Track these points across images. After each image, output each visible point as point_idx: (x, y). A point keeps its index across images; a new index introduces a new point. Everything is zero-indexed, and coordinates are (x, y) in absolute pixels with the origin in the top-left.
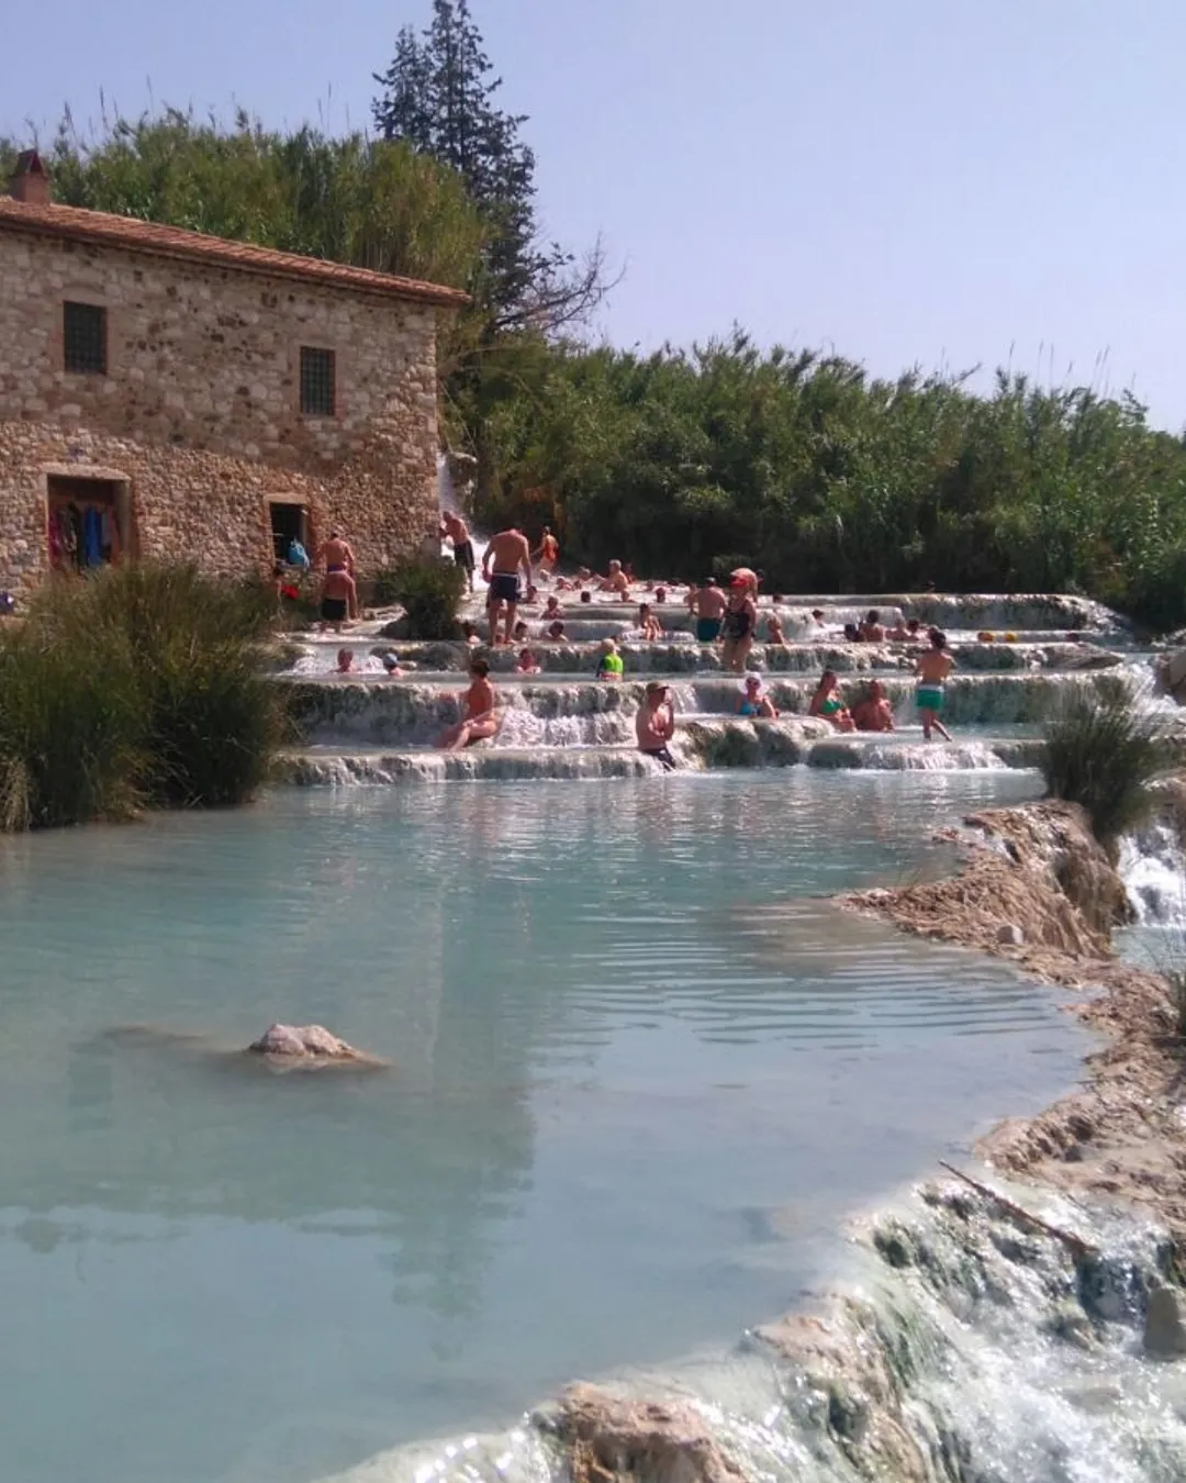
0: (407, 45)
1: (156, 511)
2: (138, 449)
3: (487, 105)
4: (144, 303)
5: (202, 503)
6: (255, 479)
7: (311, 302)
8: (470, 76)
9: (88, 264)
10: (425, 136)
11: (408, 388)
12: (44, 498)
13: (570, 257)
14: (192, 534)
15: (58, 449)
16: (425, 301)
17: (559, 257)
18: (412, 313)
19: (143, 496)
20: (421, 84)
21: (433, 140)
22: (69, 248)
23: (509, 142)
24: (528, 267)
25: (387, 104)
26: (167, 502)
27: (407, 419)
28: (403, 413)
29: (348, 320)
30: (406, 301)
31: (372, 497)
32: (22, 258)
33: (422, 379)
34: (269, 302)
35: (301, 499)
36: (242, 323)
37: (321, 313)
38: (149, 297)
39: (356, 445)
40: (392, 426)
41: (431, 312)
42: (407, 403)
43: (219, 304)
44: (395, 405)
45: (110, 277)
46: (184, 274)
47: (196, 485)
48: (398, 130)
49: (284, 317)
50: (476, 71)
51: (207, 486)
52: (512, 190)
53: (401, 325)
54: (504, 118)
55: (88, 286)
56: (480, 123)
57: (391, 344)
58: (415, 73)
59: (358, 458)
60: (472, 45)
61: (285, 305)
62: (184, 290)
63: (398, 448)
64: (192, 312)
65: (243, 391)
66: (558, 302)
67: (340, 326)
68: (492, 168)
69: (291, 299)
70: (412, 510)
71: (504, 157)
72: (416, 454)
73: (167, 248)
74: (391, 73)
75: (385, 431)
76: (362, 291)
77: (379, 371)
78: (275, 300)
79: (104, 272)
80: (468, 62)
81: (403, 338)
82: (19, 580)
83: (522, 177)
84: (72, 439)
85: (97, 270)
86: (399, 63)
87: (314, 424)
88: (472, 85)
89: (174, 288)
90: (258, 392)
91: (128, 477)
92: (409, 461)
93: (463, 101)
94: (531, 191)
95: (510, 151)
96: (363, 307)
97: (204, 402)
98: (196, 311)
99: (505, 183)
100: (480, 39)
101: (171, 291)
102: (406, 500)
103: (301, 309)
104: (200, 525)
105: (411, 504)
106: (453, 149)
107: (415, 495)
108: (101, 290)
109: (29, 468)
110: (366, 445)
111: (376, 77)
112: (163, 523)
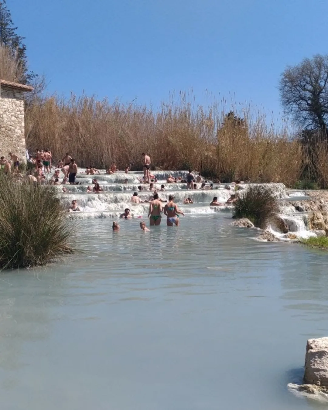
11: (16, 113)
16: (20, 90)
18: (17, 92)
27: (17, 122)
28: (15, 121)
30: (16, 89)
31: (7, 144)
33: (20, 111)
39: (3, 129)
40: (13, 124)
41: (22, 92)
42: (16, 118)
44: (13, 118)
53: (15, 96)
57: (12, 101)
59: (4, 133)
63: (14, 130)
70: (18, 148)
72: (19, 132)
75: (11, 126)
76: (5, 86)
77: (9, 108)
81: (15, 99)
83: (23, 53)
92: (17, 134)
93: (5, 31)
96: (4, 90)
102: (17, 145)
105: (18, 146)
107: (19, 144)
110: (6, 130)
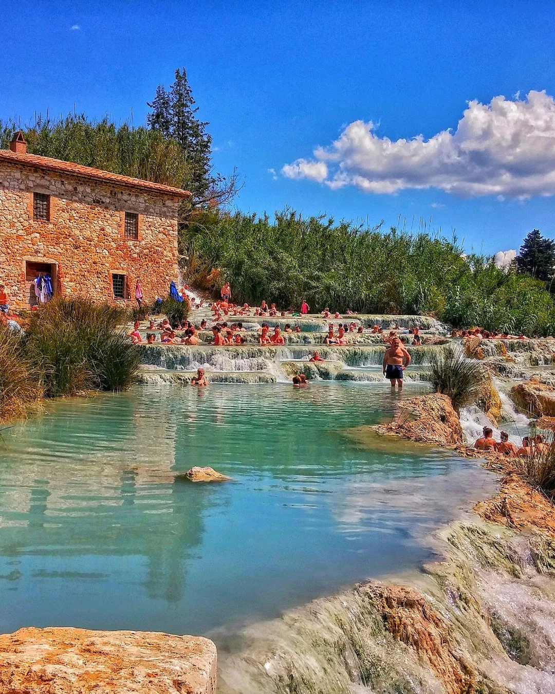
0: (161, 92)
1: (67, 276)
2: (61, 251)
3: (193, 117)
4: (64, 193)
5: (86, 273)
6: (107, 265)
7: (130, 194)
8: (186, 106)
9: (43, 177)
10: (167, 129)
11: (166, 229)
12: (24, 270)
13: (224, 179)
14: (81, 285)
15: (30, 251)
16: (173, 195)
17: (220, 178)
18: (168, 199)
19: (63, 270)
20: (166, 108)
21: (171, 131)
22: (36, 171)
23: (202, 132)
24: (208, 182)
25: (153, 115)
26: (73, 272)
27: (166, 242)
28: (164, 239)
29: (144, 202)
30: (166, 195)
31: (152, 272)
32: (18, 175)
33: (172, 226)
34: (113, 194)
35: (124, 273)
36: (102, 202)
37: (133, 199)
38: (66, 191)
39: (146, 251)
40: (160, 244)
41: (176, 199)
42: (166, 235)
43: (93, 194)
44: (161, 236)
45: (52, 183)
46: (80, 182)
47: (83, 266)
48: (157, 126)
49: (119, 200)
50: (189, 104)
51: (88, 266)
52: (202, 151)
53: (164, 204)
54: (199, 123)
55: (42, 186)
56: (190, 125)
57: (160, 212)
58: (163, 103)
59: (147, 257)
60: (188, 93)
61: (119, 196)
62: (80, 189)
63: (162, 253)
64: (83, 197)
65: (103, 229)
66: (218, 196)
67: (140, 204)
68: (194, 142)
69: (122, 193)
70: (167, 278)
71: (199, 138)
72: (169, 255)
73: (74, 172)
74: (154, 103)
75: (157, 246)
76: (149, 190)
78: (115, 193)
79: (49, 181)
80: (186, 100)
81: (165, 209)
82: (14, 303)
83: (206, 146)
84: (35, 247)
85: (46, 180)
86: (157, 99)
87: (130, 243)
88: (187, 109)
89: (76, 188)
90: (108, 230)
91: (57, 263)
92: (166, 258)
93: (183, 116)
94: (210, 152)
95: (202, 136)
96: (149, 197)
97: (87, 233)
98: (85, 197)
99: (199, 148)
100: (191, 91)
101: (75, 189)
103: (125, 197)
104: (85, 282)
106: (179, 134)
107: (168, 272)
108: (48, 188)
109: (19, 258)
110: (150, 252)
111: (148, 104)
112: (71, 281)
